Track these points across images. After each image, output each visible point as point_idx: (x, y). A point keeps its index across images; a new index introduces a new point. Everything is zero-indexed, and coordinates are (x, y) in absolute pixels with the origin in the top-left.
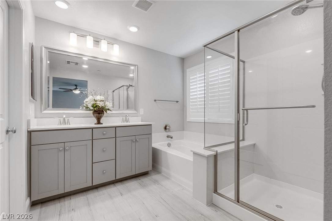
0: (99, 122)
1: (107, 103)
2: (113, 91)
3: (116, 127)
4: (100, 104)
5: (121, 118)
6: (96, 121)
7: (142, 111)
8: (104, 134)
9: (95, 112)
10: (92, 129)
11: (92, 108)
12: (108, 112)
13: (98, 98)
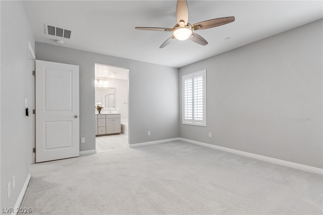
0: (99, 113)
1: (103, 105)
2: (106, 96)
3: (106, 115)
4: (100, 106)
5: (108, 111)
6: (98, 113)
7: (118, 108)
8: (102, 117)
9: (98, 109)
10: (98, 115)
11: (97, 107)
12: (103, 109)
13: (99, 103)
